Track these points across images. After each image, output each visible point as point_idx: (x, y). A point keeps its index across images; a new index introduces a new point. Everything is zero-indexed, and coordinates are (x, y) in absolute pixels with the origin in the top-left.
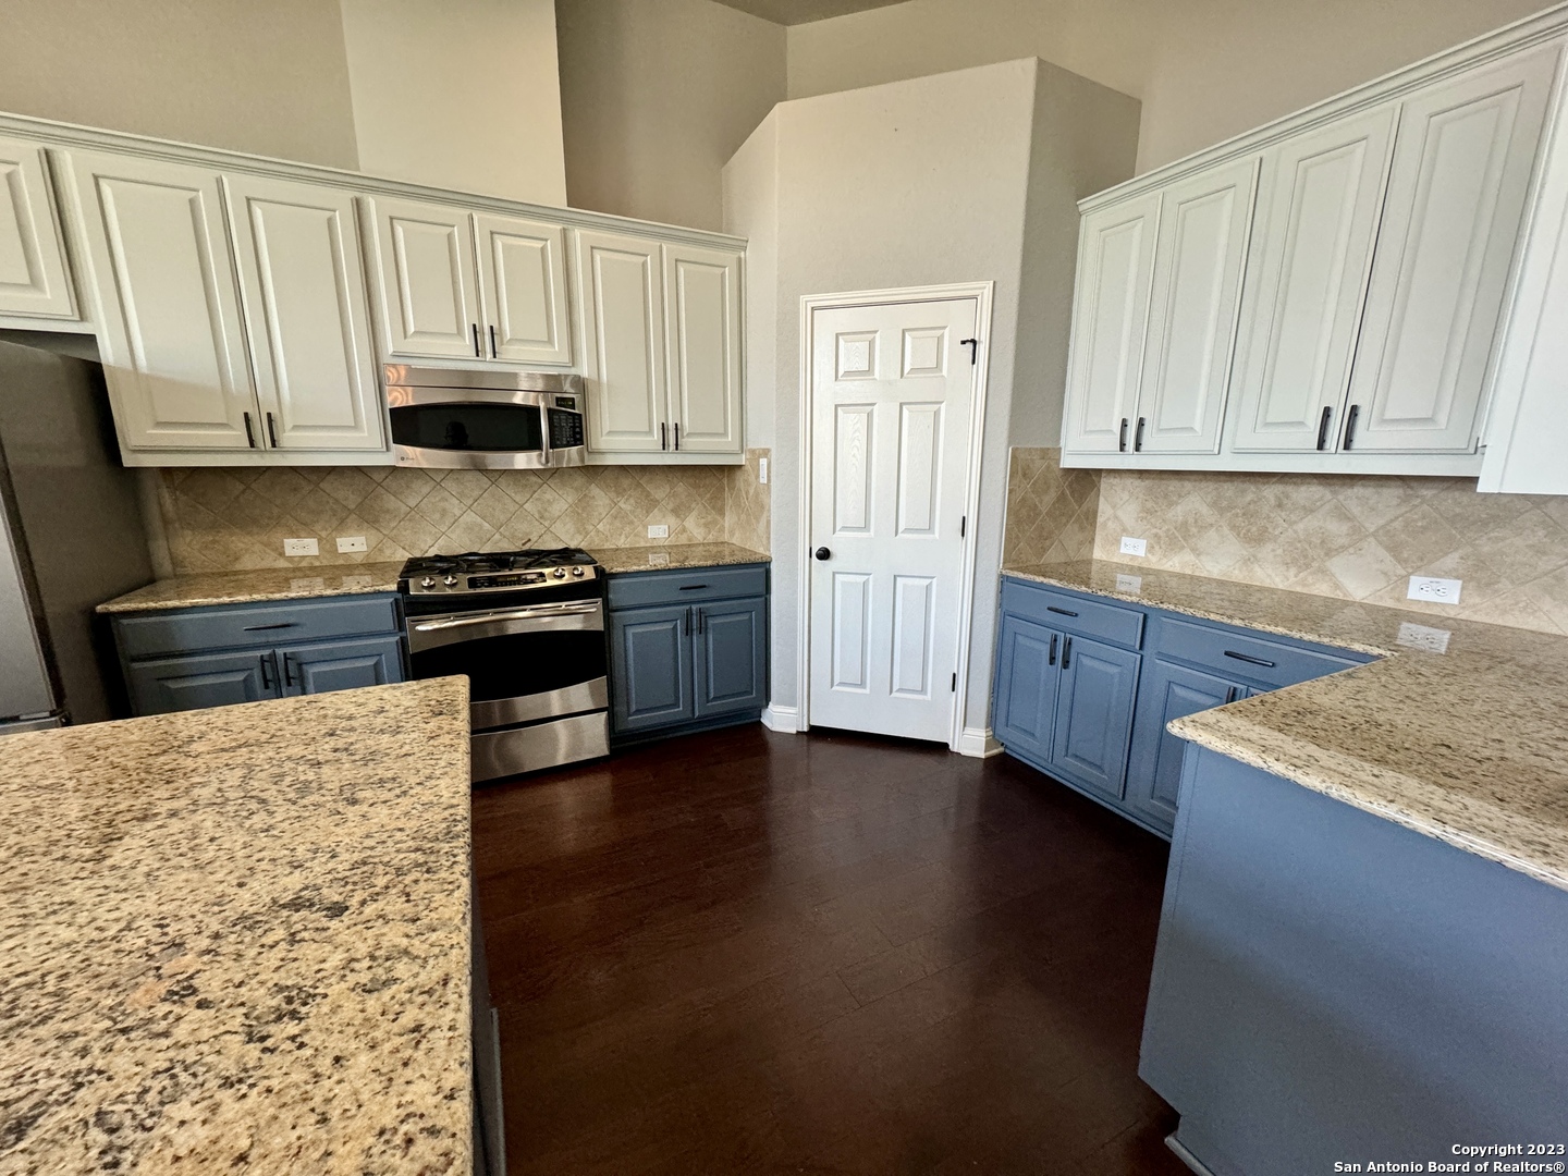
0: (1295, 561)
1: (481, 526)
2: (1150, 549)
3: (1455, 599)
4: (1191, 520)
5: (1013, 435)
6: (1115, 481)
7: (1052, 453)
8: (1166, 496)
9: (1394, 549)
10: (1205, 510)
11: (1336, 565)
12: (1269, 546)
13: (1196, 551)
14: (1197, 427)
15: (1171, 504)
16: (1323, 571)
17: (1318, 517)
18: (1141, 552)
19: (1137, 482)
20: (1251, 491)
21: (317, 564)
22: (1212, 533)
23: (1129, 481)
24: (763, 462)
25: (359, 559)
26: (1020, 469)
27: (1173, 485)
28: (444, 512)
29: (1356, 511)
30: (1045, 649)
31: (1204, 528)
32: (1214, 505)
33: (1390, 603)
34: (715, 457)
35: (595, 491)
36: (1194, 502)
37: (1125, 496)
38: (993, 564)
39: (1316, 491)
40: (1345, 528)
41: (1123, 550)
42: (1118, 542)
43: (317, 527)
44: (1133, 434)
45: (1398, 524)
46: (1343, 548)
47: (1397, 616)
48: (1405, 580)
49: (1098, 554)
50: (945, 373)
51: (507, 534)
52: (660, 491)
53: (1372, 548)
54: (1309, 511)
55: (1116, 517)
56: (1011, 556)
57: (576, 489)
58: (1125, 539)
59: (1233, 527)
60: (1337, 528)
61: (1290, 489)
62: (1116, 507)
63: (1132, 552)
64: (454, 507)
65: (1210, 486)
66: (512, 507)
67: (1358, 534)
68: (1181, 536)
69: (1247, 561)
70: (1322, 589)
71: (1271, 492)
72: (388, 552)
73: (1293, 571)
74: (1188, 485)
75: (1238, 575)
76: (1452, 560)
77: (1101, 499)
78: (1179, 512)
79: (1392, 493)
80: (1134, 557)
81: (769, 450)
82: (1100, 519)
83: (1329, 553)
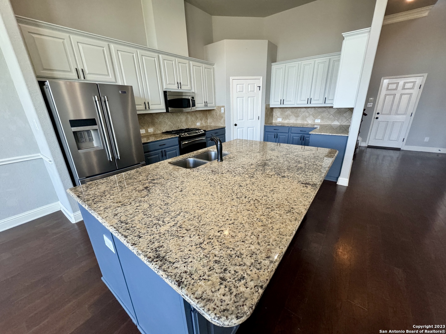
0: (302, 119)
1: (171, 125)
2: (282, 120)
3: (320, 122)
4: (288, 115)
5: (265, 103)
6: (276, 109)
7: (269, 105)
8: (284, 111)
9: (313, 116)
10: (290, 113)
11: (307, 119)
12: (299, 117)
13: (289, 120)
14: (292, 101)
15: (285, 112)
16: (306, 120)
17: (304, 113)
18: (281, 120)
19: (280, 109)
20: (296, 110)
21: (145, 135)
22: (291, 116)
23: (278, 109)
24: (222, 109)
25: (152, 133)
26: (266, 108)
27: (285, 109)
28: (165, 122)
29: (309, 111)
30: (273, 136)
31: (290, 116)
32: (291, 112)
33: (313, 123)
34: (211, 108)
35: (189, 116)
36: (289, 112)
37: (278, 112)
38: (263, 124)
39: (304, 109)
40: (308, 114)
41: (278, 120)
42: (277, 119)
43: (145, 127)
44: (282, 102)
45: (314, 113)
46: (308, 117)
47: (314, 125)
48: (315, 120)
49: (274, 121)
50: (255, 92)
51: (175, 126)
52: (198, 115)
53: (311, 116)
54: (304, 112)
55: (276, 115)
56: (266, 123)
57: (185, 116)
58: (278, 119)
59: (294, 115)
60: (307, 114)
61: (301, 109)
62: (276, 113)
63: (279, 120)
64: (167, 121)
65: (291, 109)
66: (176, 120)
67: (310, 115)
68: (287, 117)
69: (296, 120)
70: (306, 123)
71: (299, 110)
72: (156, 132)
73: (302, 121)
74: (288, 109)
75: (295, 122)
76: (319, 117)
77: (274, 112)
78: (286, 113)
80: (280, 121)
81: (224, 106)
82: (274, 116)
83: (306, 117)
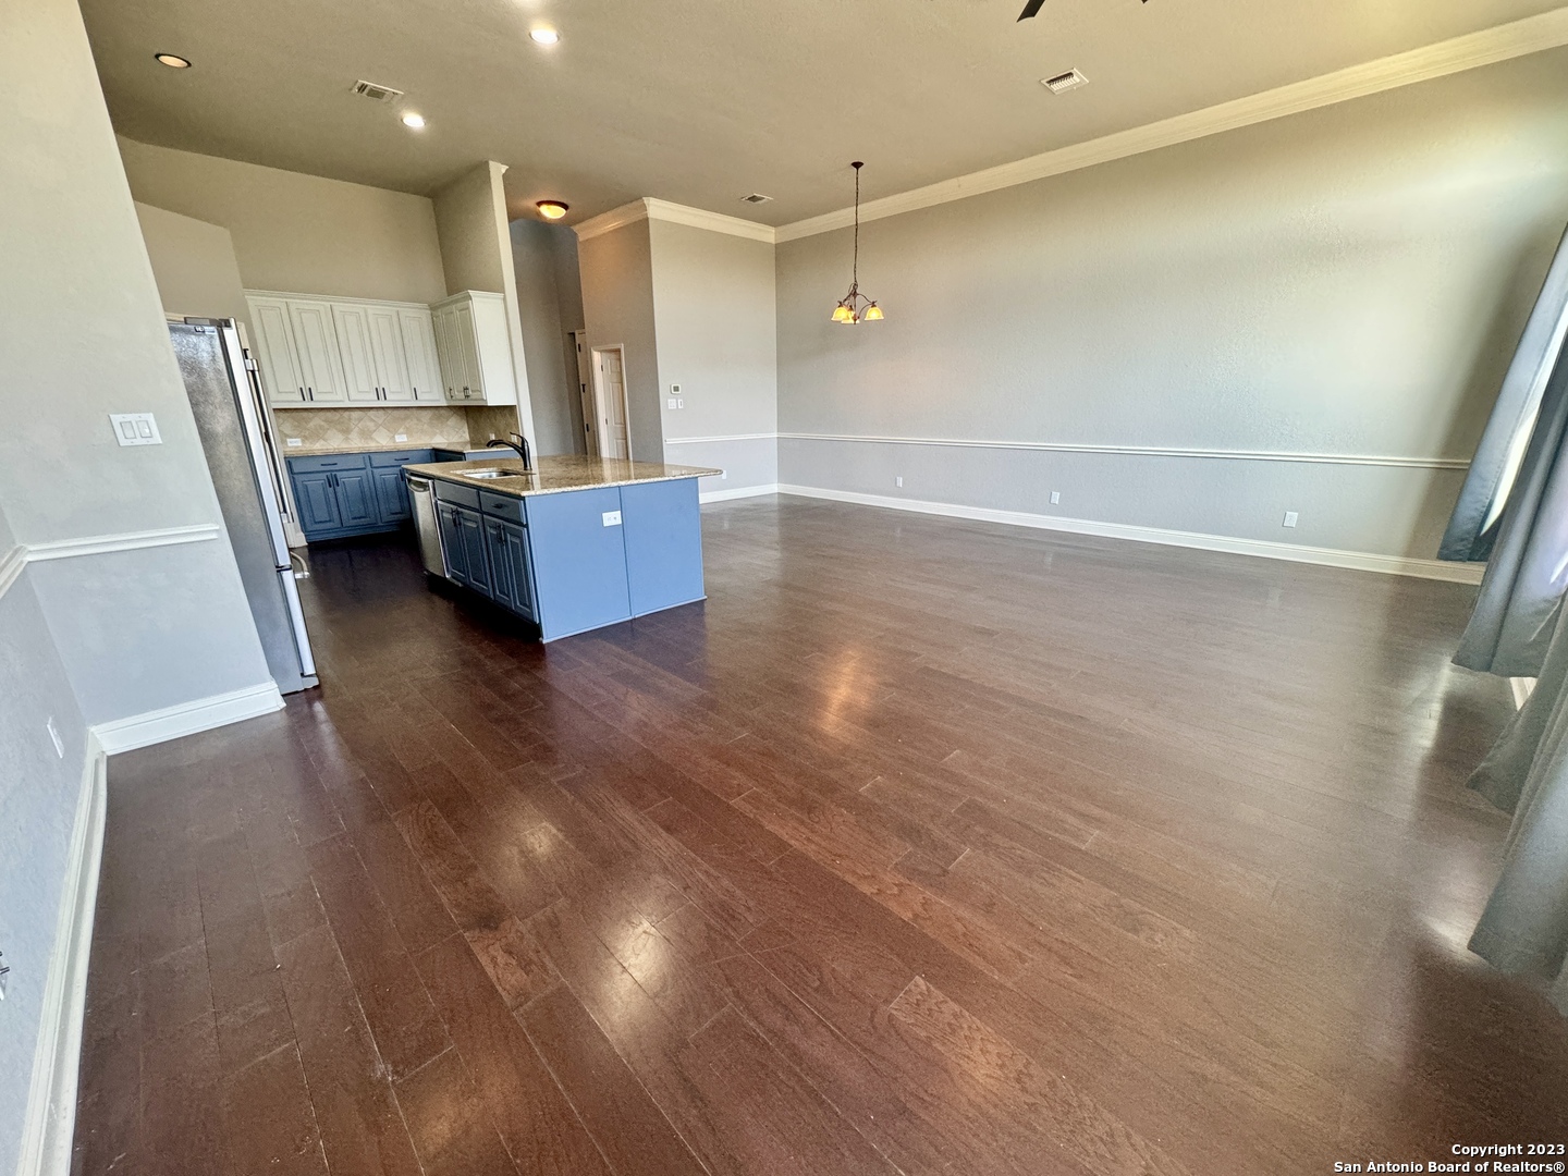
0: (363, 438)
2: (303, 441)
4: (318, 427)
8: (303, 419)
10: (323, 423)
11: (374, 435)
12: (351, 434)
13: (325, 441)
15: (307, 422)
16: (372, 438)
18: (300, 444)
20: (337, 414)
22: (329, 431)
31: (324, 430)
32: (326, 421)
39: (360, 413)
40: (372, 424)
42: (285, 441)
44: (307, 394)
45: (386, 421)
46: (375, 431)
48: (393, 437)
53: (382, 429)
59: (337, 429)
63: (295, 445)
70: (373, 444)
79: (381, 412)
83: (371, 433)
